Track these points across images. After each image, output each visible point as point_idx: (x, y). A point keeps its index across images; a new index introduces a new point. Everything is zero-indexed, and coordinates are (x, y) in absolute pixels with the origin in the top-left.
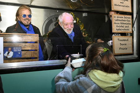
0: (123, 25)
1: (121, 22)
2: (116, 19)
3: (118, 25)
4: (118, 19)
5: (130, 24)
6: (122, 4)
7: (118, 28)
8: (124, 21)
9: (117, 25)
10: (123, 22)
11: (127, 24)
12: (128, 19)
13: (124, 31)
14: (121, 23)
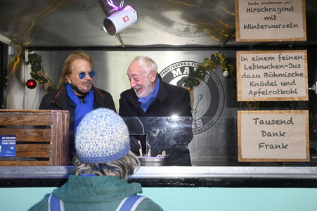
0: (272, 80)
1: (267, 71)
2: (249, 63)
3: (257, 80)
4: (256, 63)
5: (301, 75)
6: (269, 23)
7: (255, 89)
8: (277, 67)
9: (252, 80)
10: (273, 70)
11: (290, 75)
12: (291, 61)
13: (277, 96)
14: (266, 75)
